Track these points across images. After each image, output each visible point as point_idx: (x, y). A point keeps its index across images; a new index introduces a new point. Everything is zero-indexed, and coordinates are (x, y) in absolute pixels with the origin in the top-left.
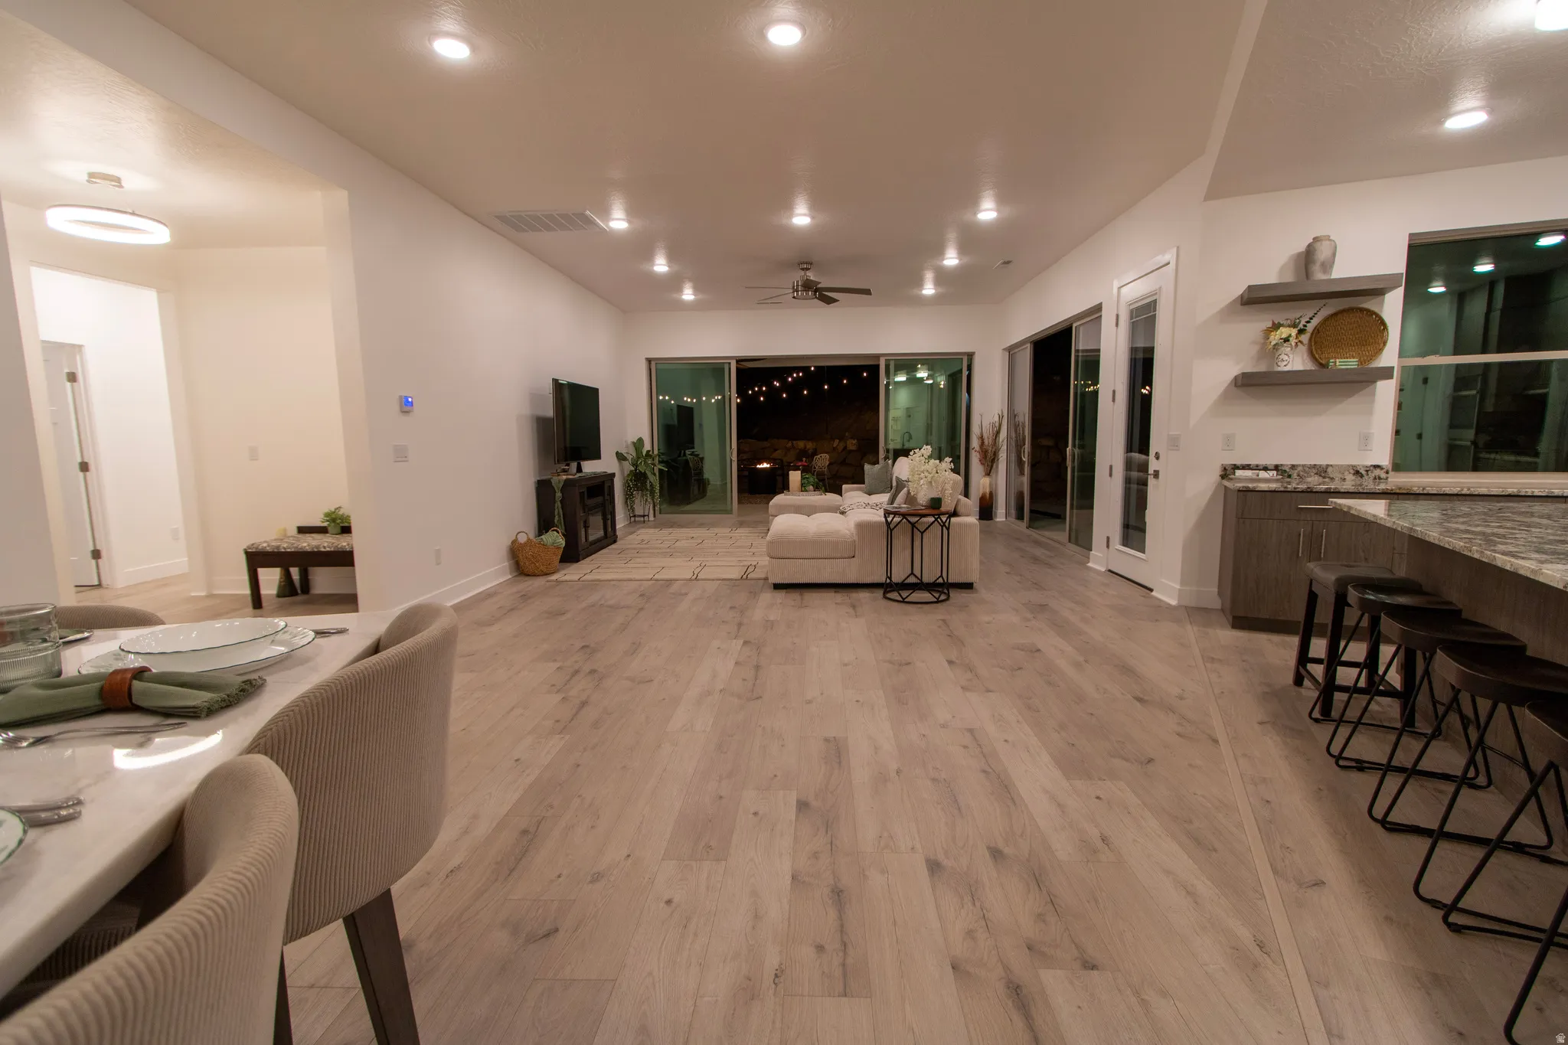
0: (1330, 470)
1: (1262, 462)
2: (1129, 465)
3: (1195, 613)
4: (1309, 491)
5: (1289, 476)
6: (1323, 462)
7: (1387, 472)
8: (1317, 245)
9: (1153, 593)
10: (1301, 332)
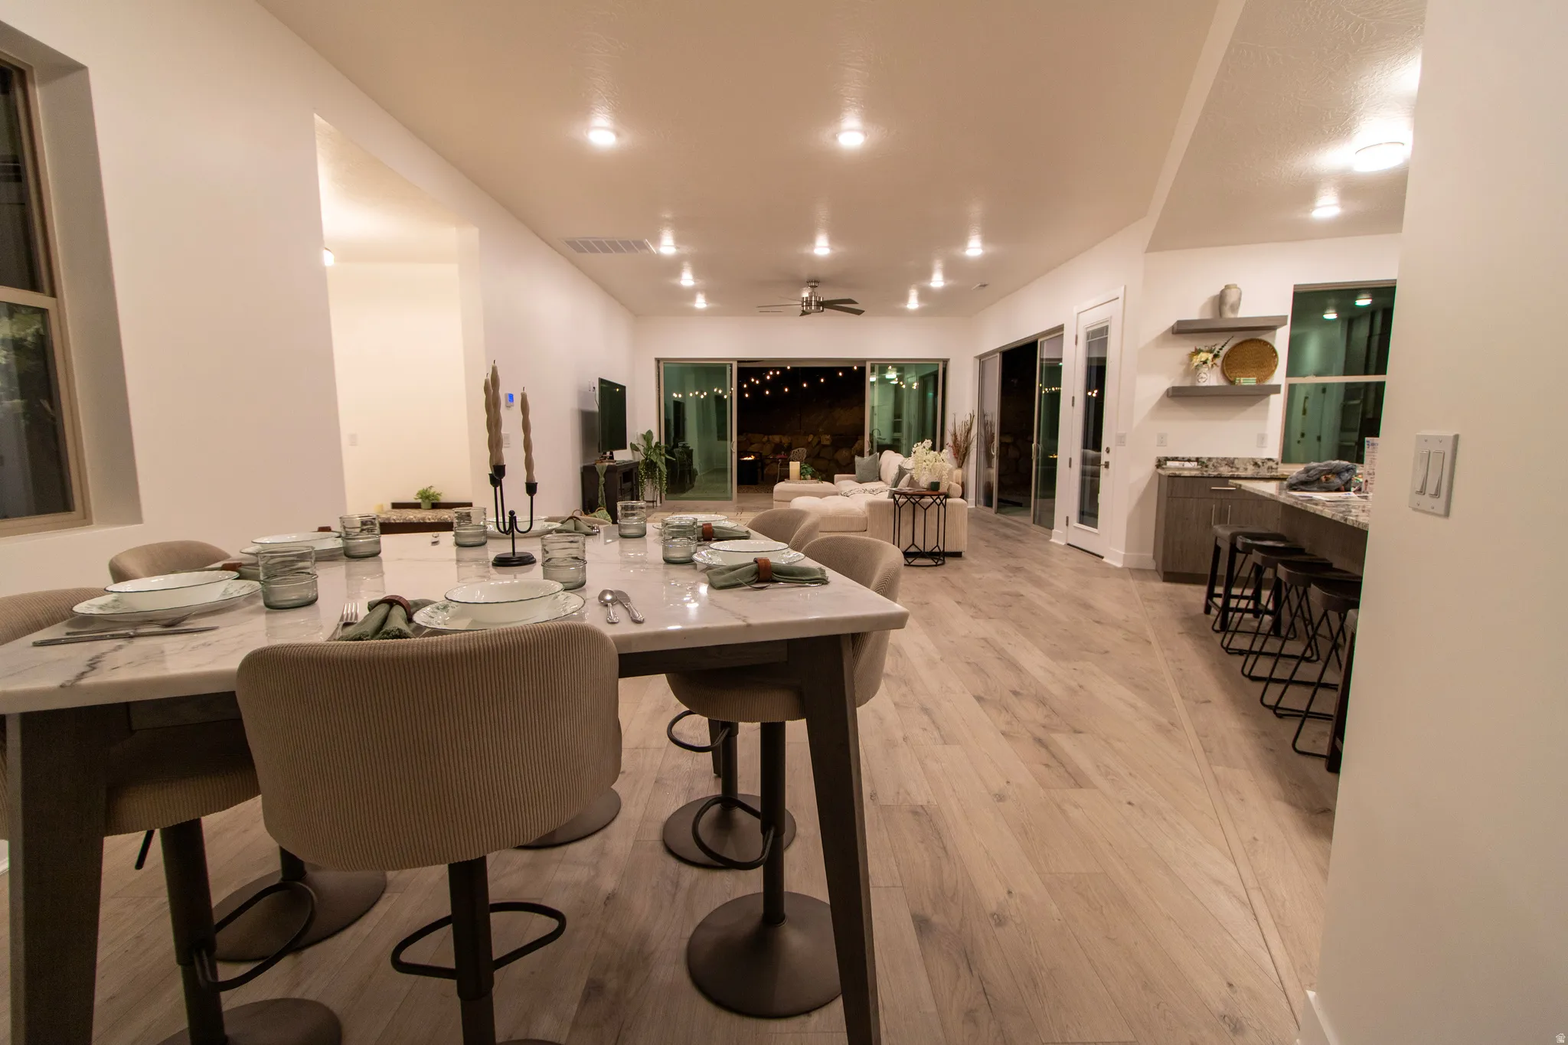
0: (1236, 462)
1: (1187, 455)
2: (1085, 460)
3: (1137, 572)
4: (1219, 477)
5: (1207, 466)
6: (1231, 455)
7: (1277, 464)
8: (1228, 291)
9: (1104, 560)
10: (1216, 356)
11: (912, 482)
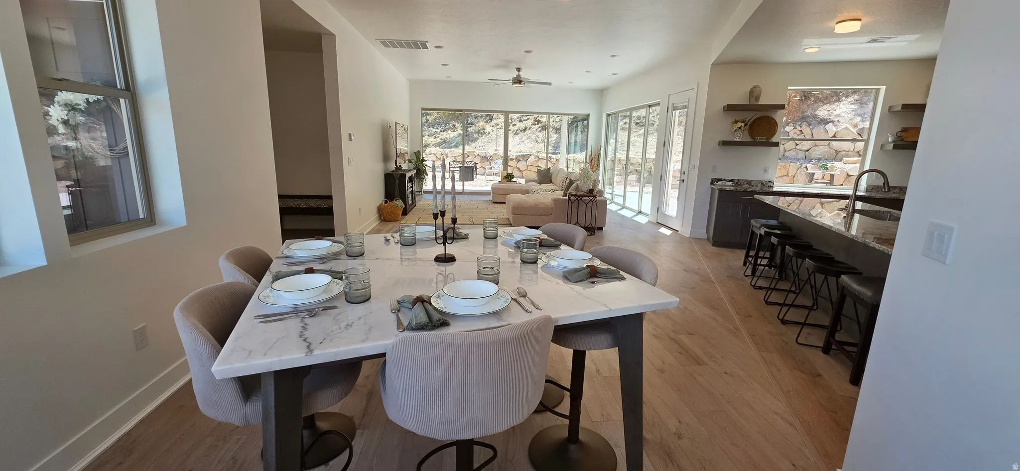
0: (752, 182)
1: (728, 178)
3: (696, 240)
4: (745, 191)
5: (737, 184)
6: (750, 179)
7: (773, 183)
8: (755, 89)
9: (679, 232)
10: (746, 125)
11: (577, 188)
